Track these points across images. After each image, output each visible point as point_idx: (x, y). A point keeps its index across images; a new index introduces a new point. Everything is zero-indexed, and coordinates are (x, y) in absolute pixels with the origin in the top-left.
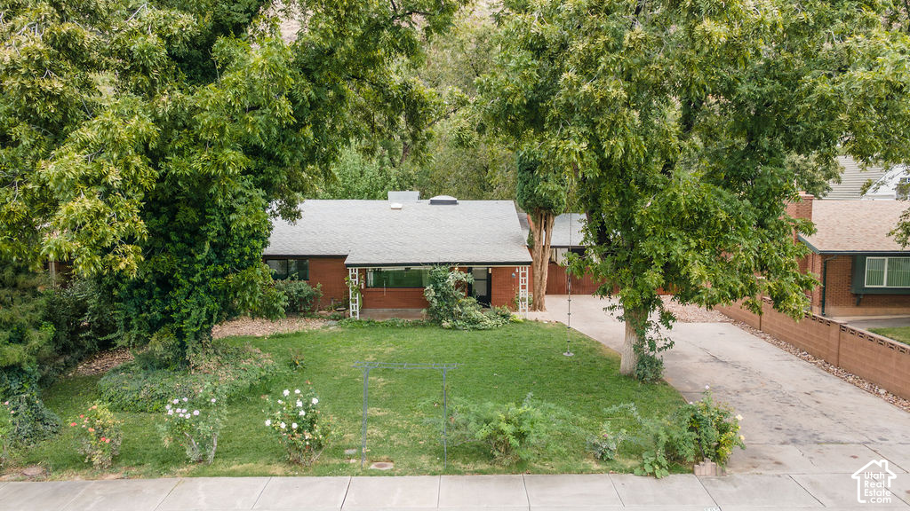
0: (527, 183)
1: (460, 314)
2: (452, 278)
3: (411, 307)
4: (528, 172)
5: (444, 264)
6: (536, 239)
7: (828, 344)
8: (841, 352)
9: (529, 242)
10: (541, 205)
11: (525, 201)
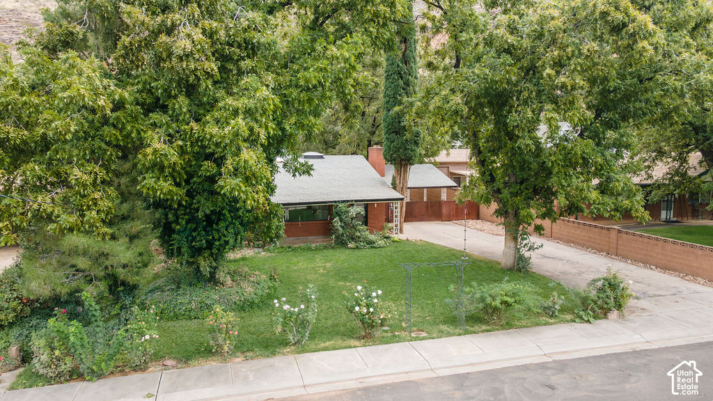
0: (393, 142)
1: (359, 237)
2: (354, 211)
3: (310, 235)
4: (394, 134)
5: (343, 202)
6: (398, 182)
7: (609, 242)
8: (619, 247)
9: (392, 184)
10: (403, 157)
11: (392, 155)
